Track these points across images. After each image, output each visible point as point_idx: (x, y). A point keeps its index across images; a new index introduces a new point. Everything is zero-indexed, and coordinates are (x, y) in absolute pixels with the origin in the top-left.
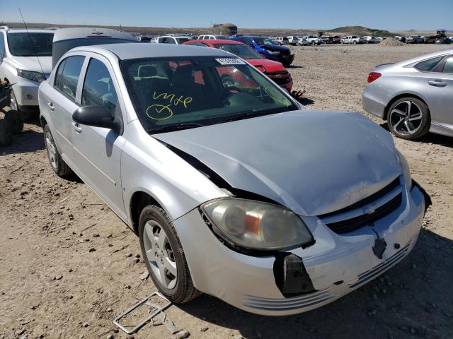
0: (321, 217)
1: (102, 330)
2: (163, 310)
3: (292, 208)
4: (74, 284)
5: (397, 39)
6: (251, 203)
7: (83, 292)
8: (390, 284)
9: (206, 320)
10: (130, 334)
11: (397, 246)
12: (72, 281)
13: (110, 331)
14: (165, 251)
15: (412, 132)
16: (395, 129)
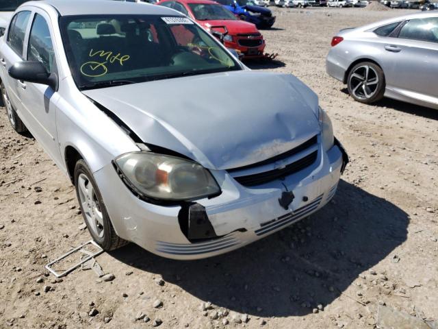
0: (230, 171)
1: (34, 274)
2: (95, 257)
3: (202, 163)
4: (14, 234)
5: (383, 3)
6: (163, 157)
7: (22, 241)
8: (309, 234)
9: (132, 266)
10: (59, 277)
11: (305, 199)
12: (13, 230)
13: (42, 274)
14: (94, 202)
15: (368, 96)
16: (354, 93)
